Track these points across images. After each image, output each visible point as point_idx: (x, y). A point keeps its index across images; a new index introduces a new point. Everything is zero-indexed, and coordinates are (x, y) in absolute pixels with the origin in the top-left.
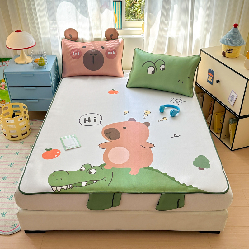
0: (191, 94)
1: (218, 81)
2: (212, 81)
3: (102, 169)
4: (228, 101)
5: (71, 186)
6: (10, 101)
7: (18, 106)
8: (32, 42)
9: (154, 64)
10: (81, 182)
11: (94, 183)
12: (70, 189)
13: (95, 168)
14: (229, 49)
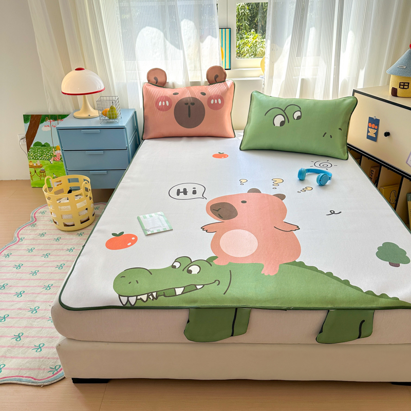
0: (345, 155)
1: (387, 134)
2: (375, 136)
3: (211, 266)
4: (407, 162)
5: (154, 294)
6: (66, 173)
7: (77, 180)
8: (100, 86)
9: (284, 112)
10: (174, 288)
11: (197, 289)
12: (153, 300)
13: (197, 263)
14: (404, 83)
